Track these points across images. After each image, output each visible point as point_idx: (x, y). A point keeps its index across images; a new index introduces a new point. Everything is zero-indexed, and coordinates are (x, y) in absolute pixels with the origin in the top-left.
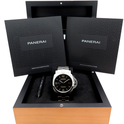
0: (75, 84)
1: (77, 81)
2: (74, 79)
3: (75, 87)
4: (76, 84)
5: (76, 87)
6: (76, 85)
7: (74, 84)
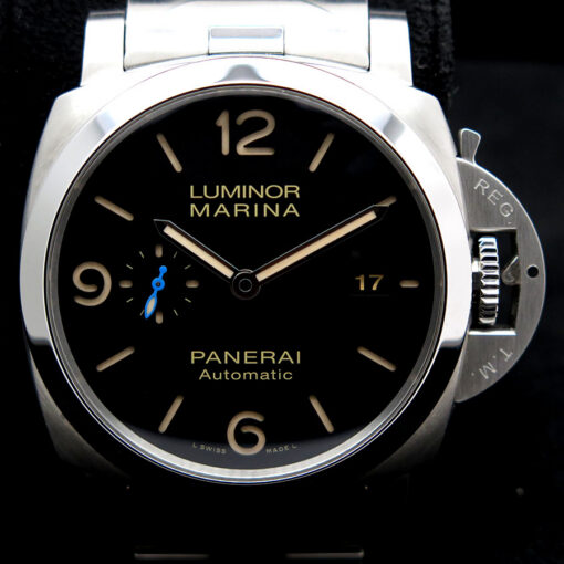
0: (491, 297)
1: (532, 251)
2: (475, 203)
3: (491, 373)
4: (510, 294)
5: (510, 358)
6: (507, 318)
7: (477, 310)
